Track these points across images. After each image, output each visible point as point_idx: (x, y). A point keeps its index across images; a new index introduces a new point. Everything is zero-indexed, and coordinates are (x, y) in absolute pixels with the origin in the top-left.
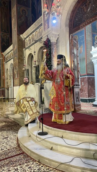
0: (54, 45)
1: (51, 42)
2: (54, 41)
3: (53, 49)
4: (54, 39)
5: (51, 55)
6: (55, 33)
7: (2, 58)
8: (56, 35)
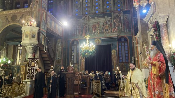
0: (163, 26)
1: (159, 24)
2: (162, 23)
3: (162, 31)
4: (162, 21)
5: (160, 38)
6: (163, 15)
7: (135, 41)
8: (164, 16)
